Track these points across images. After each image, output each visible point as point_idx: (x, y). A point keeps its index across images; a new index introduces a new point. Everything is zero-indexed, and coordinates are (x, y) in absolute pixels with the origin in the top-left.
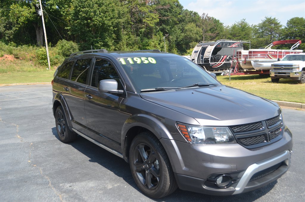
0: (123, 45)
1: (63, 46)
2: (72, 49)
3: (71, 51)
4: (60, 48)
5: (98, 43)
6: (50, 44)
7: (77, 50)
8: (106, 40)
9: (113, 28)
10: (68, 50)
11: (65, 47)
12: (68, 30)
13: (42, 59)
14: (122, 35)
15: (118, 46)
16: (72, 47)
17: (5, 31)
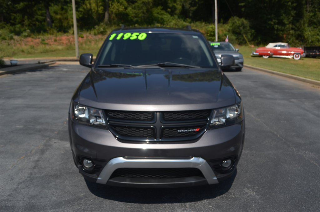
0: (304, 24)
1: (234, 24)
2: (242, 27)
3: (241, 28)
4: (231, 25)
5: (272, 20)
6: (222, 21)
7: (248, 28)
8: (282, 17)
9: (292, 4)
10: (239, 27)
11: (235, 24)
12: (242, 7)
13: (211, 35)
14: (305, 12)
15: (298, 24)
16: (243, 24)
17: (190, 8)
